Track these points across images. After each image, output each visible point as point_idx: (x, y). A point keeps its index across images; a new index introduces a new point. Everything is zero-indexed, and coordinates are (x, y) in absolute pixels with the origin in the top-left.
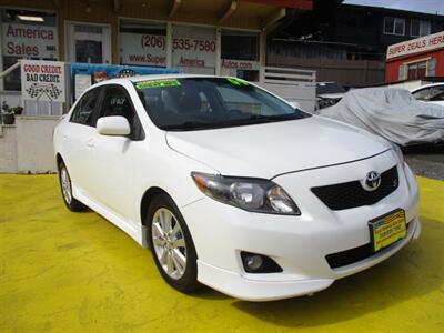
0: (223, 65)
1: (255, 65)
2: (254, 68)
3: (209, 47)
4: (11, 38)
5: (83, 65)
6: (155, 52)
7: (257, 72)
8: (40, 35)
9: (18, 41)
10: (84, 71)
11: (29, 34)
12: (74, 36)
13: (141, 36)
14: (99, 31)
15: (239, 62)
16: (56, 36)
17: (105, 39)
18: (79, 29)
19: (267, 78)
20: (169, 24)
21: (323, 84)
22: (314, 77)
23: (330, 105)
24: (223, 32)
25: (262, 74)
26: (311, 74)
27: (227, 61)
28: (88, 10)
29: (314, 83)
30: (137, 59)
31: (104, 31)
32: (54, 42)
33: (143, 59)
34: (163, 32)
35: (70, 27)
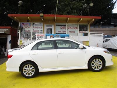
0: (79, 32)
1: (87, 32)
3: (76, 28)
4: (34, 29)
5: (48, 34)
6: (64, 30)
8: (39, 28)
9: (35, 29)
10: (48, 35)
11: (37, 28)
12: (46, 28)
13: (60, 27)
14: (51, 26)
15: (83, 31)
16: (42, 28)
17: (53, 28)
18: (47, 26)
19: (90, 35)
20: (67, 24)
21: (106, 35)
22: (103, 34)
23: (108, 41)
24: (79, 25)
25: (89, 34)
26: (102, 34)
27: (80, 31)
28: (49, 22)
29: (103, 36)
30: (59, 32)
31: (53, 26)
32: (42, 29)
33: (61, 32)
34: (66, 26)
35: (45, 26)
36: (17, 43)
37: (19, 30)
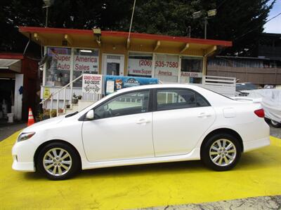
0: (182, 75)
1: (199, 75)
2: (199, 76)
3: (174, 65)
4: (77, 62)
5: (110, 76)
6: (146, 68)
7: (201, 78)
8: (91, 61)
9: (81, 63)
10: (111, 79)
11: (86, 60)
12: (106, 60)
13: (139, 60)
14: (119, 58)
15: (191, 73)
16: (98, 60)
17: (121, 62)
18: (109, 57)
19: (206, 82)
20: (154, 54)
21: (243, 84)
22: (235, 81)
24: (183, 57)
25: (204, 80)
27: (184, 73)
28: (114, 48)
29: (235, 85)
30: (137, 71)
31: (121, 58)
32: (97, 64)
33: (139, 72)
34: (151, 58)
35: (105, 56)
36: (38, 93)
37: (43, 63)
